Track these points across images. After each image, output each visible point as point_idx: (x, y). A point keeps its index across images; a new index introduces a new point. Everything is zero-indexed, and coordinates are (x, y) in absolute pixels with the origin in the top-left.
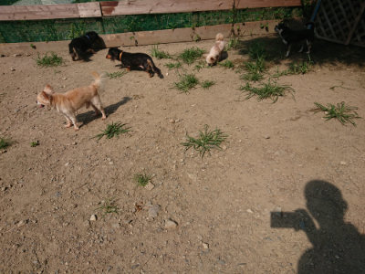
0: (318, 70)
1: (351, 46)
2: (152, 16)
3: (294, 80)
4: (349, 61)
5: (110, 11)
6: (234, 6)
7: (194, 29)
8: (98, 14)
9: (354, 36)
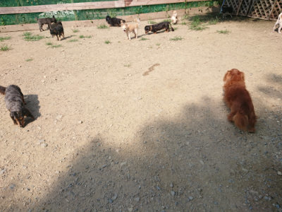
0: (221, 23)
1: (238, 16)
2: (147, 6)
3: (211, 26)
4: (236, 20)
5: (129, 4)
6: (186, 1)
7: (167, 12)
8: (123, 6)
9: (240, 11)
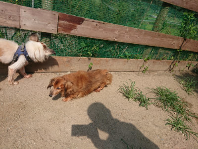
6: (180, 48)
7: (145, 61)
8: (52, 28)
